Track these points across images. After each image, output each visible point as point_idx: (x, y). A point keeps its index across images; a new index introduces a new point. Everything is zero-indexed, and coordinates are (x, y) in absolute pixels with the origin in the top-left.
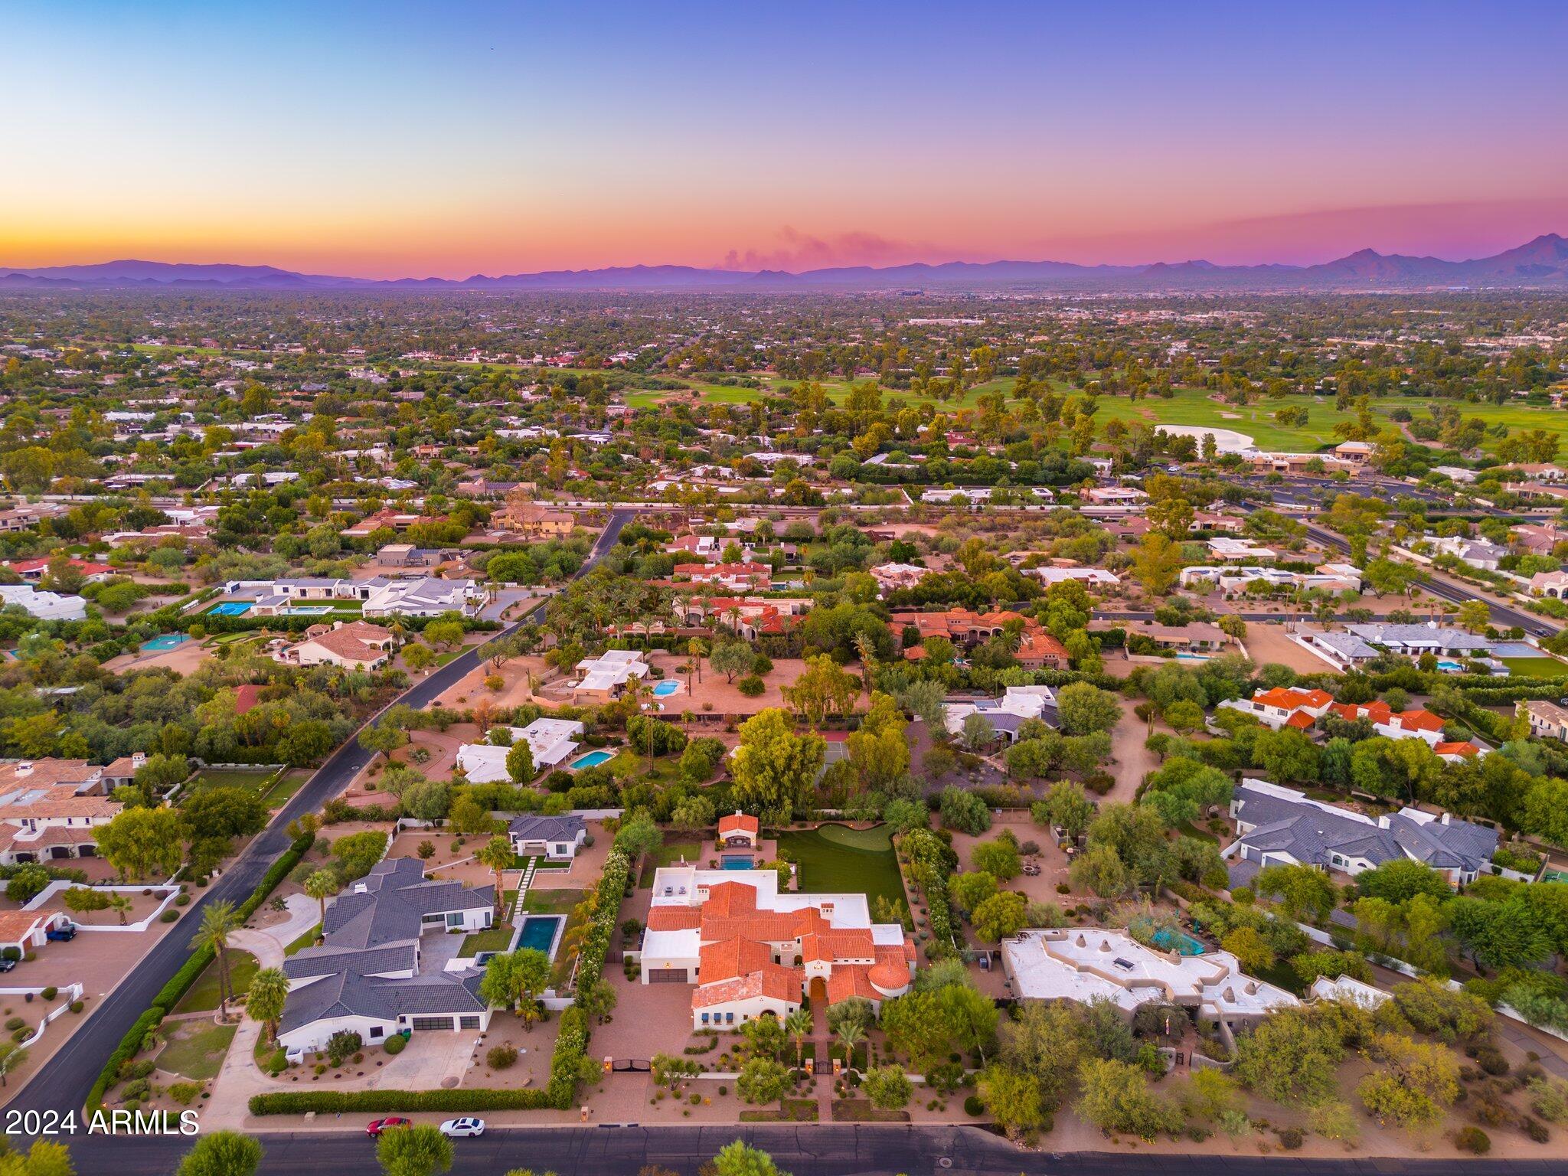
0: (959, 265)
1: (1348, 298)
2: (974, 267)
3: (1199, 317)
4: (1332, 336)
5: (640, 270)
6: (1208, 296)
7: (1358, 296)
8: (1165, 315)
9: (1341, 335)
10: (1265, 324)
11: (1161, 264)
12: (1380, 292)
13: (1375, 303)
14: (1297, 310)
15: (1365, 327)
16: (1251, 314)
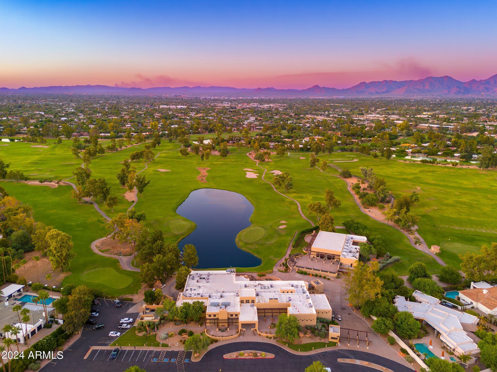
0: (199, 87)
1: (312, 99)
2: (204, 88)
3: (266, 106)
4: (308, 114)
5: (89, 87)
6: (272, 98)
7: (315, 99)
8: (255, 105)
9: (311, 114)
10: (286, 109)
11: (259, 88)
12: (321, 98)
13: (321, 101)
14: (297, 103)
15: (318, 110)
16: (283, 105)
